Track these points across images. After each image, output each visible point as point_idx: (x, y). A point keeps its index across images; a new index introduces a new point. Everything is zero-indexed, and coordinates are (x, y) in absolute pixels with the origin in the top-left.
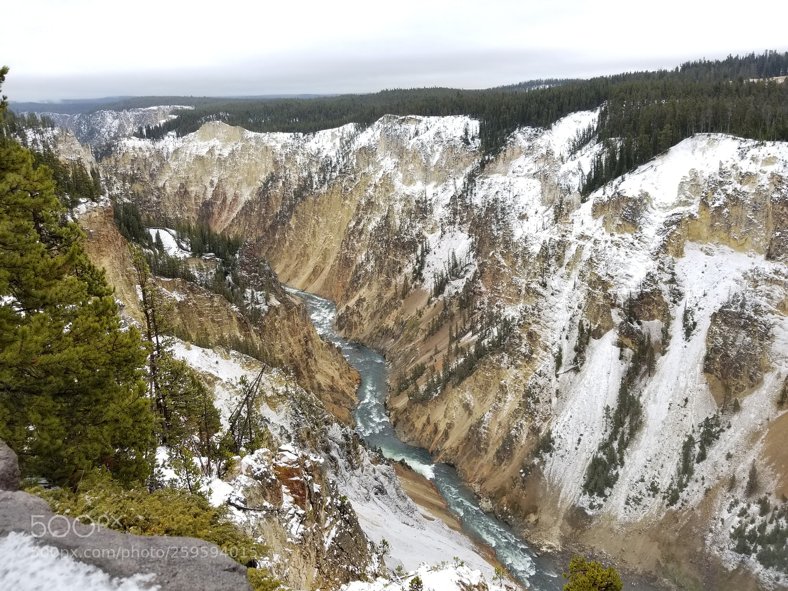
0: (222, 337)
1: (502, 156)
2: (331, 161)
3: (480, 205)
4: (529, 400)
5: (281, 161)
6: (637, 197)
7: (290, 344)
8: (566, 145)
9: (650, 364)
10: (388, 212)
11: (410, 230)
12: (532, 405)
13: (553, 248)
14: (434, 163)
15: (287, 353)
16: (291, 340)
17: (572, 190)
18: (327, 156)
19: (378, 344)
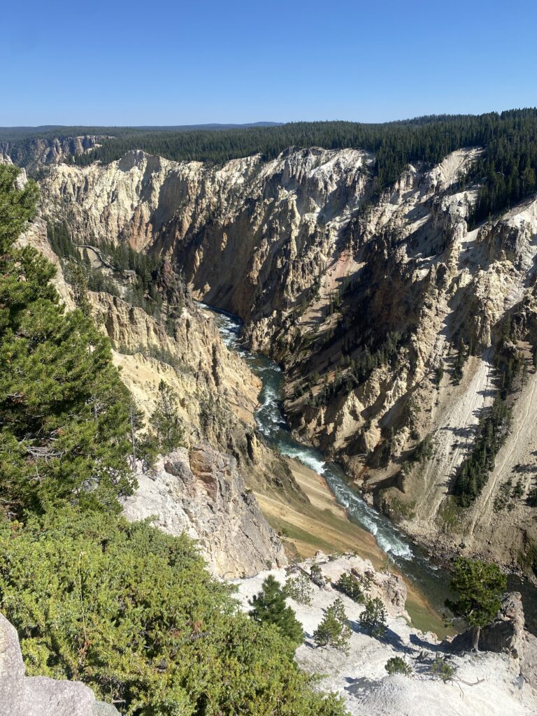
0: (141, 345)
1: (397, 186)
2: (240, 188)
3: (374, 231)
4: (411, 408)
5: (194, 187)
6: (519, 227)
7: (200, 353)
8: (456, 178)
9: (523, 380)
10: (290, 236)
11: (309, 253)
12: (414, 413)
13: (439, 272)
14: (334, 191)
15: (197, 361)
16: (202, 349)
17: (459, 219)
18: (235, 183)
19: (278, 355)
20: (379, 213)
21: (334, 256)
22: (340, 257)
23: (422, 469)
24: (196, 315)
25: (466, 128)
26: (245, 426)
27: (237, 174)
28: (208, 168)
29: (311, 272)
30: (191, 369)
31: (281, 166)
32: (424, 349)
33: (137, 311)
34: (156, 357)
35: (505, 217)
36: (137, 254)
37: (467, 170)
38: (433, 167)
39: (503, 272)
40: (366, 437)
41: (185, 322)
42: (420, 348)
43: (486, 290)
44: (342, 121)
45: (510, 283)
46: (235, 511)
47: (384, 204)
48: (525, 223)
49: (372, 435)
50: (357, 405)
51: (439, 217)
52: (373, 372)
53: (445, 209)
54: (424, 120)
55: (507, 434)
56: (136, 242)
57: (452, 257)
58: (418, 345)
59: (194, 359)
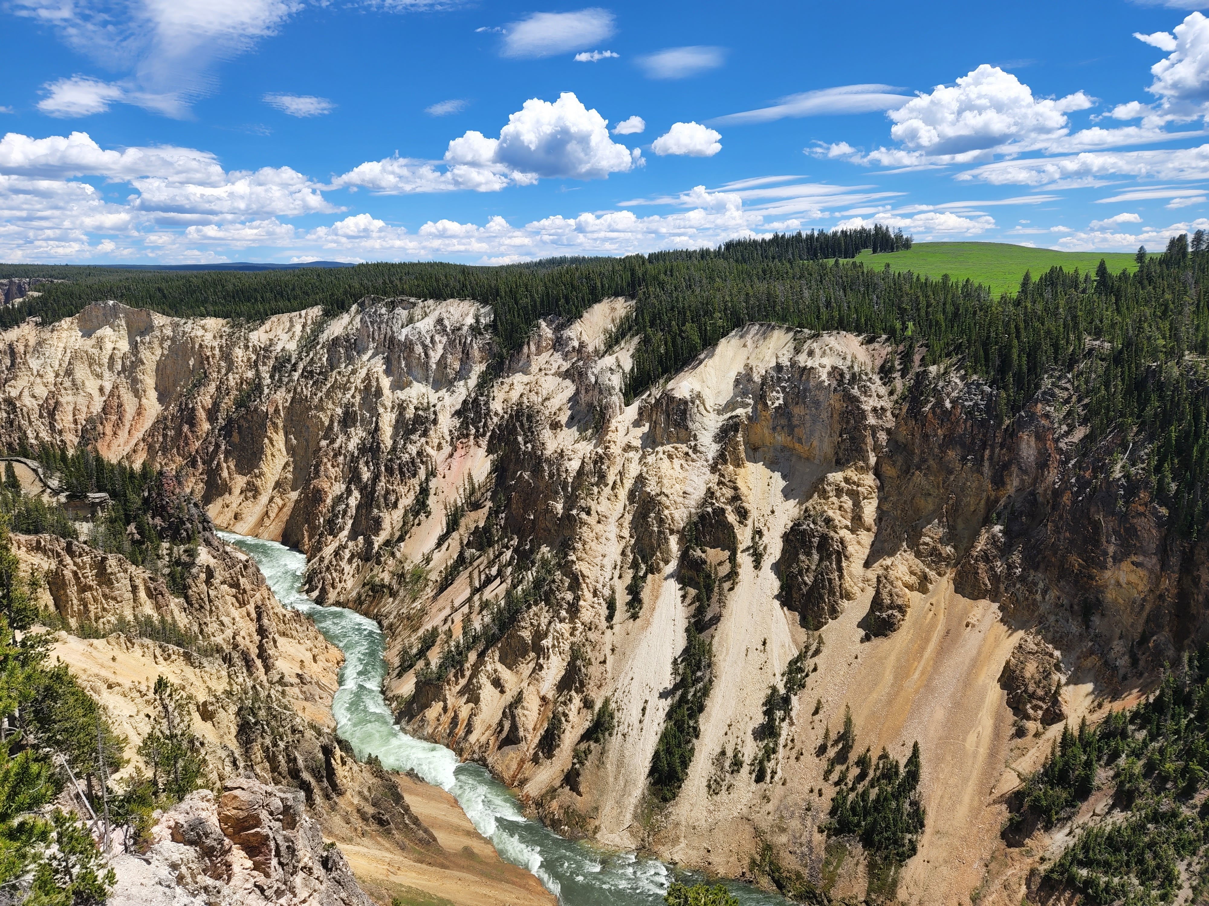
0: (121, 619)
1: (525, 349)
2: (290, 356)
3: (501, 412)
4: (578, 662)
5: (214, 356)
6: (688, 398)
7: (234, 619)
8: (602, 337)
9: (720, 601)
10: (377, 423)
11: (409, 446)
12: (583, 670)
13: (595, 463)
14: (438, 358)
15: (229, 633)
16: (236, 613)
17: (612, 391)
18: (283, 350)
19: (369, 606)
20: (506, 387)
21: (447, 449)
22: (455, 449)
23: (603, 752)
24: (222, 556)
25: (607, 274)
26: (319, 733)
27: (286, 335)
28: (235, 327)
29: (414, 474)
30: (219, 649)
31: (354, 323)
32: (586, 572)
33: (112, 561)
34: (150, 636)
35: (670, 386)
36: (112, 465)
37: (615, 327)
38: (571, 323)
39: (677, 457)
40: (518, 718)
41: (204, 570)
42: (581, 572)
43: (658, 482)
45: (686, 470)
46: (307, 886)
47: (510, 374)
48: (695, 392)
49: (526, 712)
50: (499, 669)
51: (586, 389)
52: (520, 616)
53: (593, 379)
54: (552, 262)
55: (711, 681)
56: (109, 446)
57: (609, 442)
58: (580, 567)
59: (222, 631)
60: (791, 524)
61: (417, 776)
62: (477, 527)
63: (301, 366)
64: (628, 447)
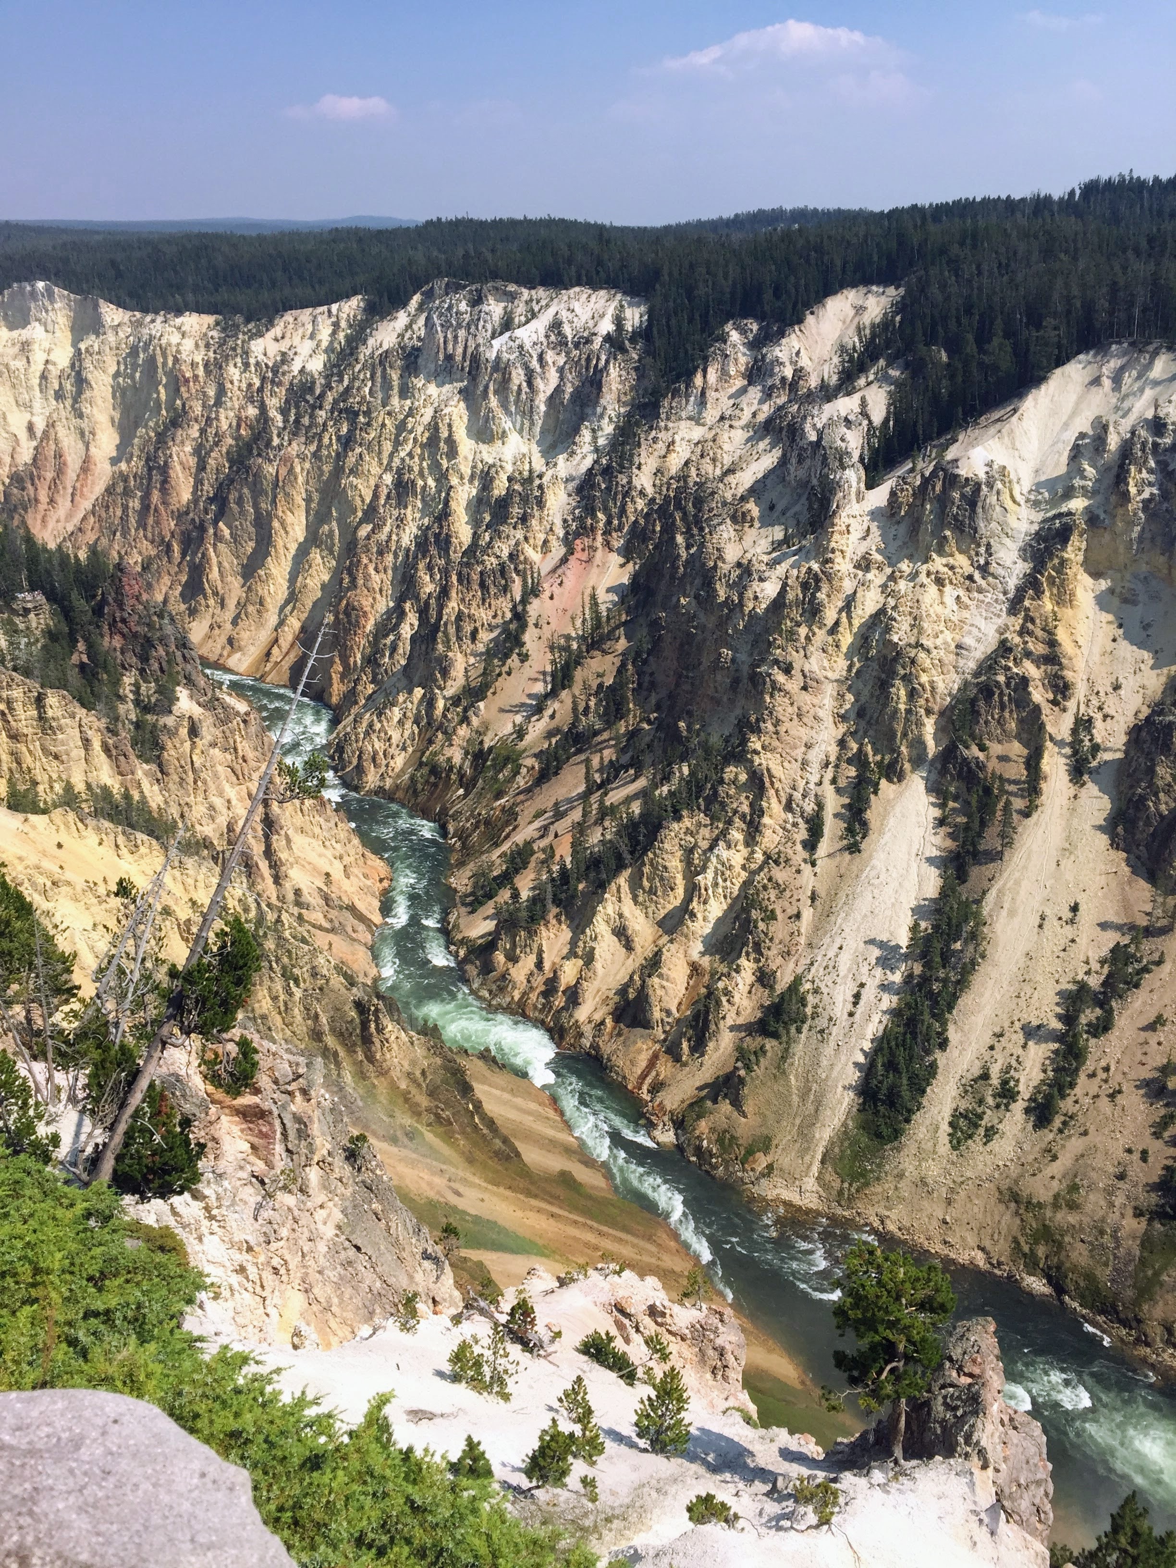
1: (698, 380)
2: (313, 383)
3: (650, 491)
4: (755, 914)
5: (196, 377)
6: (982, 476)
7: (229, 801)
8: (836, 360)
9: (1003, 835)
10: (447, 503)
11: (497, 544)
12: (761, 925)
13: (805, 586)
14: (549, 393)
15: (222, 820)
16: (231, 792)
17: (846, 460)
18: (302, 371)
19: (429, 799)
20: (661, 447)
21: (558, 550)
22: (571, 551)
23: (784, 1056)
24: (212, 704)
25: (854, 240)
26: (351, 982)
27: (307, 346)
28: (228, 329)
29: (506, 589)
30: (206, 844)
31: (415, 327)
32: (777, 771)
33: (53, 700)
34: (110, 818)
35: (951, 454)
36: (48, 551)
37: (861, 341)
38: (782, 334)
39: (951, 583)
40: (651, 992)
41: (186, 723)
42: (768, 770)
43: (913, 626)
44: (563, 221)
45: (967, 607)
46: (325, 1186)
47: (670, 425)
48: (995, 467)
49: (665, 983)
50: (627, 913)
51: (799, 455)
52: (663, 832)
53: (813, 437)
54: (759, 218)
55: (973, 963)
56: (44, 521)
57: (833, 551)
58: (765, 761)
59: (213, 819)
60: (1146, 712)
61: (494, 1060)
62: (600, 686)
63: (330, 397)
64: (864, 564)
